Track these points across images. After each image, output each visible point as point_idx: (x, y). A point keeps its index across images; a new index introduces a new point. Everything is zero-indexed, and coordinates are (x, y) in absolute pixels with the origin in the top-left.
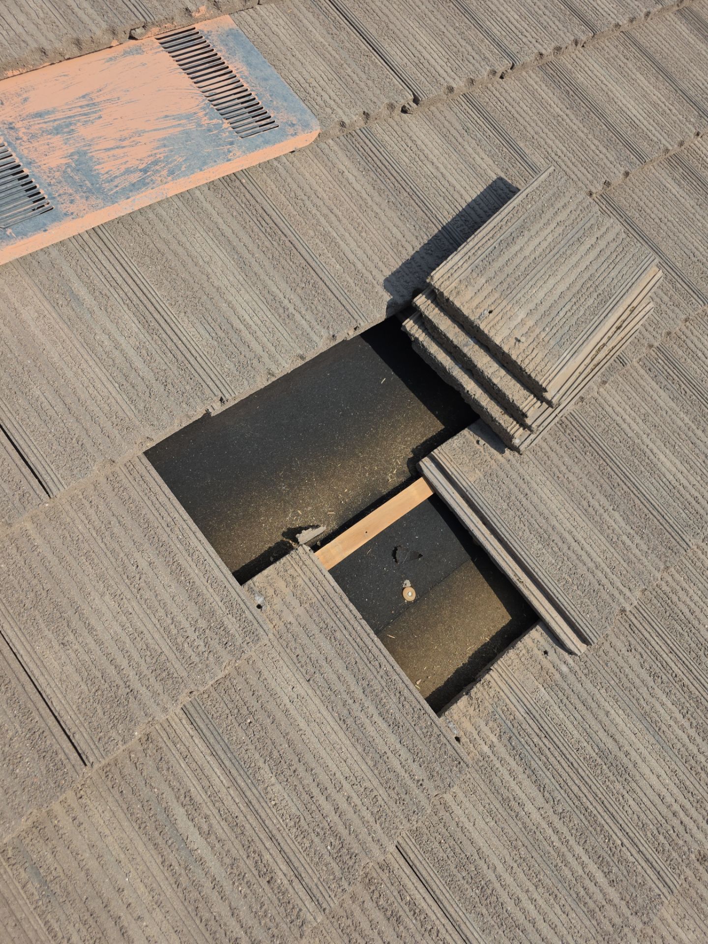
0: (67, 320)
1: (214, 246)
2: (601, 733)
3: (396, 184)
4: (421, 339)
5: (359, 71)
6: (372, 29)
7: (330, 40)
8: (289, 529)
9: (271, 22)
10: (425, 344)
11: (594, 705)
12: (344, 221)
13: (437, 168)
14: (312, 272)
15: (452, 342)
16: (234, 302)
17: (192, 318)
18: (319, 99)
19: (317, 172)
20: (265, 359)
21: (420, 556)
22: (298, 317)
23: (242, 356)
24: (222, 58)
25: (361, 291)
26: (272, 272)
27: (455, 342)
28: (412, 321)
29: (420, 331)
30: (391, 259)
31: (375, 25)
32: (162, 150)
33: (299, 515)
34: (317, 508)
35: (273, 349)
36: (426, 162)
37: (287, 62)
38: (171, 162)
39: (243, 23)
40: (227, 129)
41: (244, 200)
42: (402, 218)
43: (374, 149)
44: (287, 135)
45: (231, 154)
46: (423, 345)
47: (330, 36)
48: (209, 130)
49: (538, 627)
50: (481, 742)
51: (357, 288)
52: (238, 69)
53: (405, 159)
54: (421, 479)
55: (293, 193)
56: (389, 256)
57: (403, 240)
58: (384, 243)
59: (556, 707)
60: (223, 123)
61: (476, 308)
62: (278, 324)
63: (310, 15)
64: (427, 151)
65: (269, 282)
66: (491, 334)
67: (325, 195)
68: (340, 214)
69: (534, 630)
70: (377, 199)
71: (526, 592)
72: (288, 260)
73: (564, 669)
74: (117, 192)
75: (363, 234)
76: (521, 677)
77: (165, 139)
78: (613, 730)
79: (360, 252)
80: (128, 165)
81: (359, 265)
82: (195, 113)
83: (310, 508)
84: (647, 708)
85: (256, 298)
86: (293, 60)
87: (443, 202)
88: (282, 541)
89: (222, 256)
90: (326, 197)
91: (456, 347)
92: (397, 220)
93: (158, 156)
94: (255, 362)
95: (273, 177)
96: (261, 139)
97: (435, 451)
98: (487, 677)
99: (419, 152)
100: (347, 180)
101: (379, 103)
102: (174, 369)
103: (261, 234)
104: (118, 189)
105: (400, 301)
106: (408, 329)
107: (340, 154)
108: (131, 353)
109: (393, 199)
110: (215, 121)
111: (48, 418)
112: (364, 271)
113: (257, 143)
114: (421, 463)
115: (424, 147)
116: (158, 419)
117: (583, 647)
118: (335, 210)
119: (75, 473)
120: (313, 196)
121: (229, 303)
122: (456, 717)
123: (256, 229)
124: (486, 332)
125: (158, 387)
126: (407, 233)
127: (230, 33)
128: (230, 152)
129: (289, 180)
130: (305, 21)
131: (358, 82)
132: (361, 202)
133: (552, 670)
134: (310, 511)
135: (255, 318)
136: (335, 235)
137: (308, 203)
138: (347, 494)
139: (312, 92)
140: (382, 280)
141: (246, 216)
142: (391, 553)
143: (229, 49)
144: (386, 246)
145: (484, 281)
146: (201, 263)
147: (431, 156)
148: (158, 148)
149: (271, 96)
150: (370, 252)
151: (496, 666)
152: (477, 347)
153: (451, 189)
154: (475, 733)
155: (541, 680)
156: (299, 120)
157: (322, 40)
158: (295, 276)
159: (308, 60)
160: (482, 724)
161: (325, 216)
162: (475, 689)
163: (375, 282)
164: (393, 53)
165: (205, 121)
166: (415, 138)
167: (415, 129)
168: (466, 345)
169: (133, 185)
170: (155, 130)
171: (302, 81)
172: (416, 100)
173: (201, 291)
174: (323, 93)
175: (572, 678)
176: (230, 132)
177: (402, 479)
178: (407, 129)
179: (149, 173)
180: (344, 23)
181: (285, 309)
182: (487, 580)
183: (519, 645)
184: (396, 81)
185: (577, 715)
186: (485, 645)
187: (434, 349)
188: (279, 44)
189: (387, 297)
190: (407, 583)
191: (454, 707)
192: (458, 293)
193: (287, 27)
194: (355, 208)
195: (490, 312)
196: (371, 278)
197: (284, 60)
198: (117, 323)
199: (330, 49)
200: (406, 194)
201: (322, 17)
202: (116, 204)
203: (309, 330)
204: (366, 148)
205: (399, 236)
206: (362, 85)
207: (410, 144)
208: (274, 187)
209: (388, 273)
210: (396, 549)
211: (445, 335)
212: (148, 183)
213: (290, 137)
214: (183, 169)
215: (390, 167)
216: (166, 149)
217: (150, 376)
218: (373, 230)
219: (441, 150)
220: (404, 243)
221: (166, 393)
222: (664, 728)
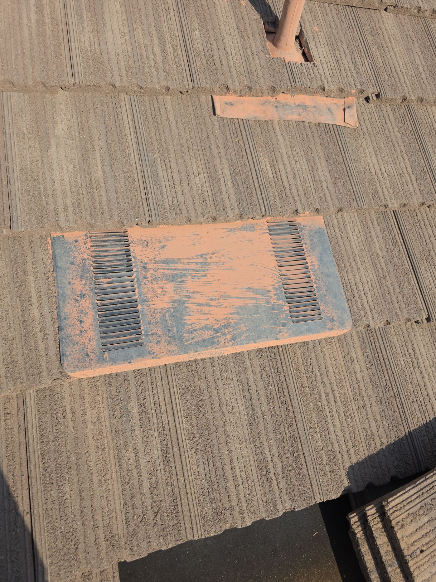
0: (113, 432)
1: (239, 398)
3: (389, 383)
5: (396, 285)
6: (417, 253)
7: (385, 253)
9: (349, 229)
12: (339, 403)
13: (423, 377)
14: (300, 445)
15: (381, 557)
16: (234, 453)
18: (359, 301)
19: (335, 355)
22: (274, 482)
24: (305, 250)
25: (328, 470)
26: (272, 436)
27: (384, 559)
28: (357, 517)
29: (360, 528)
30: (361, 450)
31: (421, 248)
32: (234, 316)
36: (417, 370)
37: (348, 264)
38: (237, 329)
39: (330, 224)
40: (285, 311)
41: (275, 365)
42: (382, 414)
43: (382, 347)
44: (326, 328)
45: (281, 334)
47: (386, 250)
48: (273, 309)
51: (327, 467)
52: (312, 262)
53: (402, 362)
55: (311, 368)
56: (361, 446)
57: (376, 434)
58: (361, 433)
60: (285, 305)
61: (411, 545)
62: (257, 484)
63: (378, 229)
64: (420, 360)
65: (266, 444)
67: (333, 376)
68: (338, 395)
70: (370, 392)
72: (286, 429)
74: (190, 344)
75: (349, 420)
77: (240, 307)
79: (340, 434)
80: (208, 322)
81: (336, 447)
82: (268, 291)
85: (251, 455)
86: (353, 264)
87: (417, 409)
89: (241, 408)
90: (333, 378)
91: (382, 562)
92: (378, 415)
93: (231, 320)
94: (228, 513)
95: (302, 350)
96: (306, 327)
99: (414, 360)
100: (354, 368)
101: (400, 316)
103: (275, 399)
104: (193, 341)
106: (352, 522)
107: (357, 344)
109: (381, 396)
110: (280, 302)
112: (337, 453)
113: (302, 329)
115: (419, 356)
116: (138, 546)
118: (336, 392)
120: (325, 374)
121: (230, 452)
123: (274, 394)
126: (381, 429)
127: (318, 231)
128: (280, 332)
129: (313, 355)
130: (373, 233)
131: (392, 294)
132: (357, 391)
135: (243, 473)
136: (328, 414)
137: (319, 379)
139: (356, 294)
140: (348, 465)
141: (271, 380)
143: (312, 244)
144: (362, 437)
146: (224, 410)
147: (422, 365)
148: (233, 314)
149: (326, 291)
150: (348, 436)
152: (398, 570)
153: (427, 400)
156: (339, 318)
157: (379, 251)
158: (286, 444)
159: (364, 266)
161: (327, 394)
163: (342, 466)
164: (426, 276)
165: (273, 299)
166: (415, 346)
167: (419, 339)
169: (204, 341)
170: (237, 298)
171: (353, 283)
172: (428, 320)
173: (214, 434)
174: (364, 297)
176: (286, 314)
178: (413, 338)
179: (218, 334)
180: (400, 241)
181: (268, 472)
184: (420, 301)
187: (364, 548)
188: (348, 248)
192: (403, 526)
193: (358, 235)
194: (351, 394)
195: (421, 552)
196: (340, 461)
197: (346, 262)
199: (382, 260)
200: (392, 394)
201: (386, 232)
204: (377, 344)
205: (374, 430)
206: (394, 297)
207: (411, 351)
208: (299, 357)
209: (354, 461)
211: (378, 549)
212: (215, 343)
213: (327, 330)
214: (243, 338)
215: (388, 367)
216: (238, 316)
218: (357, 418)
219: (431, 363)
220: (376, 437)
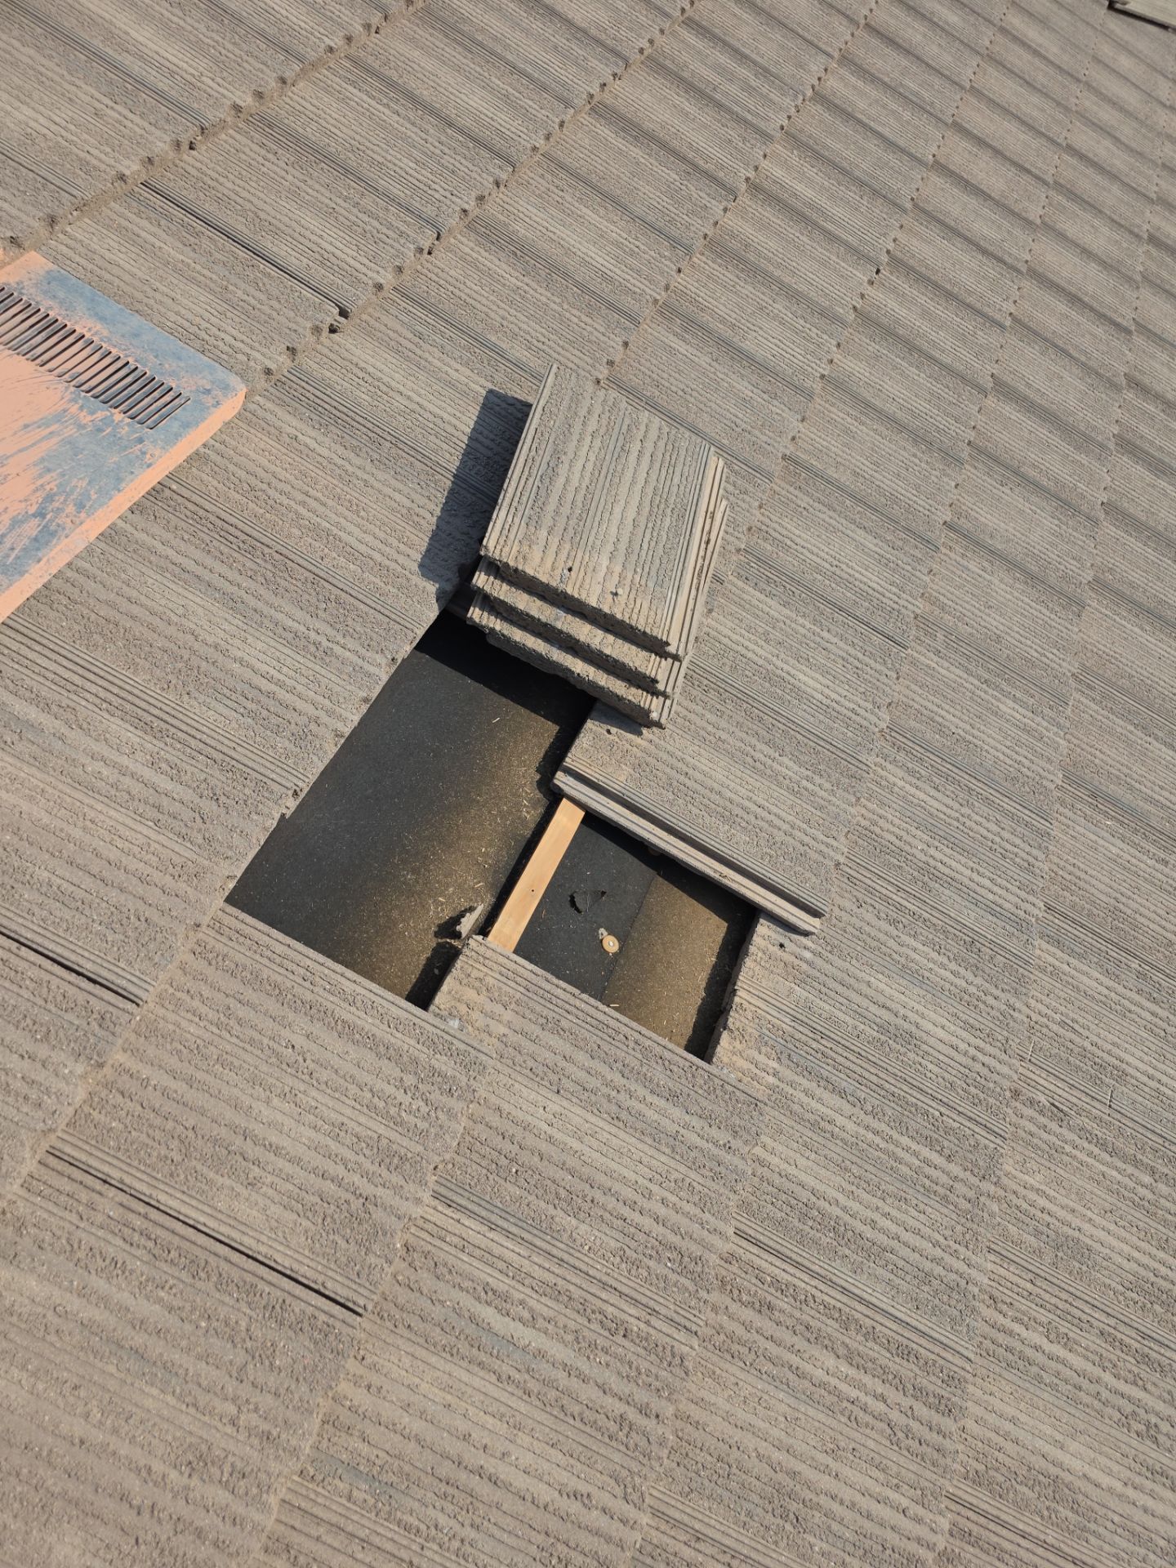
0: (32, 761)
1: (180, 590)
2: (873, 1008)
3: (370, 434)
4: (498, 628)
5: (252, 291)
6: (240, 226)
7: (192, 254)
8: (439, 926)
9: (97, 247)
10: (505, 632)
11: (852, 981)
12: (330, 503)
13: (409, 398)
14: (326, 584)
15: (539, 620)
16: (247, 658)
17: (202, 698)
18: (220, 344)
19: (262, 446)
20: (324, 718)
21: (603, 893)
22: (338, 650)
23: (293, 725)
24: (60, 318)
25: (395, 590)
26: (277, 601)
27: (543, 619)
28: (477, 610)
29: (492, 618)
30: (413, 537)
31: (240, 218)
32: (48, 477)
33: (442, 904)
34: (460, 886)
35: (327, 702)
36: (391, 393)
37: (152, 302)
38: (72, 492)
39: (59, 257)
40: (122, 421)
41: (188, 513)
42: (399, 477)
43: (318, 393)
44: (208, 408)
45: (148, 456)
46: (503, 635)
47: (189, 249)
48: (100, 430)
49: (762, 921)
50: (765, 1074)
51: (389, 587)
52: (90, 330)
53: (364, 396)
54: (564, 801)
55: (245, 485)
56: (408, 533)
57: (414, 506)
58: (393, 518)
59: (818, 1001)
60: (112, 415)
61: (553, 570)
62: (317, 668)
63: (145, 223)
64: (386, 379)
65: (280, 616)
66: (583, 597)
67: (288, 475)
68: (319, 495)
69: (759, 926)
70: (357, 461)
71: (734, 886)
72: (289, 579)
73: (808, 955)
74: (18, 558)
75: (362, 513)
76: (770, 984)
77: (43, 460)
78: (882, 1000)
79: (369, 539)
80: (11, 513)
81: (377, 557)
82: (65, 411)
83: (451, 889)
84: (903, 960)
85: (272, 643)
86: (158, 296)
87: (438, 442)
88: (438, 944)
89: (198, 600)
90: (292, 478)
91: (546, 625)
92: (393, 482)
93: (48, 487)
94: (313, 726)
95: (208, 470)
96: (176, 424)
97: (567, 759)
98: (737, 999)
99: (376, 383)
100: (306, 446)
101: (300, 330)
102: (217, 774)
103: (236, 555)
104: (16, 552)
105: (449, 587)
106: (477, 620)
107: (280, 412)
108: (148, 774)
109: (376, 456)
110: (100, 415)
111: (80, 903)
112: (387, 562)
113: (175, 430)
114: (556, 782)
115: (380, 374)
116: (230, 848)
117: (816, 922)
118: (312, 492)
119: (156, 960)
120: (274, 480)
121: (241, 661)
122: (725, 1060)
123: (226, 550)
124: (576, 596)
125: (208, 806)
126: (414, 496)
127: (50, 278)
128: (144, 453)
129: (231, 467)
130: (143, 234)
131: (259, 306)
132: (338, 471)
133: (797, 962)
134: (453, 893)
135: (285, 670)
136: (328, 525)
137: (271, 492)
138: (486, 854)
139: (207, 337)
140: (415, 567)
141: (202, 535)
142: (568, 905)
143: (61, 302)
144: (398, 521)
145: (546, 534)
146: (175, 618)
147: (393, 384)
148: (41, 476)
149: (156, 357)
150: (382, 535)
151: (739, 983)
152: (570, 617)
153: (438, 421)
154: (752, 1067)
155: (791, 979)
156: (213, 383)
157: (181, 257)
158: (308, 597)
159: (179, 291)
160: (755, 1054)
161: (303, 504)
162: (731, 1020)
163: (407, 573)
164: (283, 253)
165: (84, 417)
166: (362, 365)
167: (358, 352)
168: (557, 619)
169: (36, 539)
170: (20, 451)
171: (186, 325)
172: (344, 313)
173: (193, 657)
174: (223, 335)
175: (819, 962)
176: (128, 424)
177: (541, 810)
178: (346, 355)
179: (48, 517)
180: (198, 226)
181: (317, 645)
182: (684, 891)
183: (752, 949)
184: (307, 293)
185: (841, 1000)
186: (715, 967)
187: (518, 635)
188: (127, 277)
189: (432, 588)
190: (602, 930)
191: (719, 1049)
192: (524, 558)
193: (124, 250)
194: (335, 482)
195: (570, 570)
196: (399, 569)
197: (145, 300)
198: (106, 740)
199: (198, 267)
200: (388, 445)
201: (163, 222)
202: (27, 575)
203: (360, 662)
204: (308, 395)
205: (408, 503)
206: (266, 309)
207: (361, 374)
208: (215, 483)
209: (419, 557)
210: (572, 898)
211: (527, 615)
212: (56, 531)
213: (213, 409)
214: (94, 497)
215: (350, 413)
216: (54, 474)
217: (189, 795)
218: (371, 504)
219: (402, 372)
220: (417, 510)
221: (222, 811)
222: (927, 974)
